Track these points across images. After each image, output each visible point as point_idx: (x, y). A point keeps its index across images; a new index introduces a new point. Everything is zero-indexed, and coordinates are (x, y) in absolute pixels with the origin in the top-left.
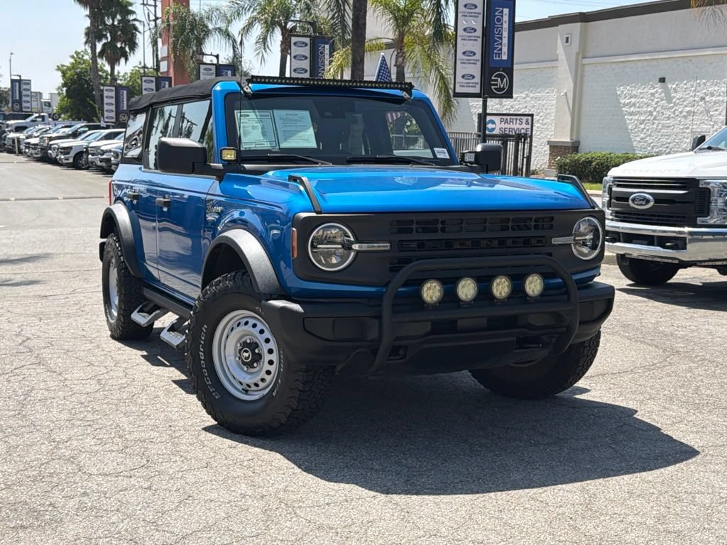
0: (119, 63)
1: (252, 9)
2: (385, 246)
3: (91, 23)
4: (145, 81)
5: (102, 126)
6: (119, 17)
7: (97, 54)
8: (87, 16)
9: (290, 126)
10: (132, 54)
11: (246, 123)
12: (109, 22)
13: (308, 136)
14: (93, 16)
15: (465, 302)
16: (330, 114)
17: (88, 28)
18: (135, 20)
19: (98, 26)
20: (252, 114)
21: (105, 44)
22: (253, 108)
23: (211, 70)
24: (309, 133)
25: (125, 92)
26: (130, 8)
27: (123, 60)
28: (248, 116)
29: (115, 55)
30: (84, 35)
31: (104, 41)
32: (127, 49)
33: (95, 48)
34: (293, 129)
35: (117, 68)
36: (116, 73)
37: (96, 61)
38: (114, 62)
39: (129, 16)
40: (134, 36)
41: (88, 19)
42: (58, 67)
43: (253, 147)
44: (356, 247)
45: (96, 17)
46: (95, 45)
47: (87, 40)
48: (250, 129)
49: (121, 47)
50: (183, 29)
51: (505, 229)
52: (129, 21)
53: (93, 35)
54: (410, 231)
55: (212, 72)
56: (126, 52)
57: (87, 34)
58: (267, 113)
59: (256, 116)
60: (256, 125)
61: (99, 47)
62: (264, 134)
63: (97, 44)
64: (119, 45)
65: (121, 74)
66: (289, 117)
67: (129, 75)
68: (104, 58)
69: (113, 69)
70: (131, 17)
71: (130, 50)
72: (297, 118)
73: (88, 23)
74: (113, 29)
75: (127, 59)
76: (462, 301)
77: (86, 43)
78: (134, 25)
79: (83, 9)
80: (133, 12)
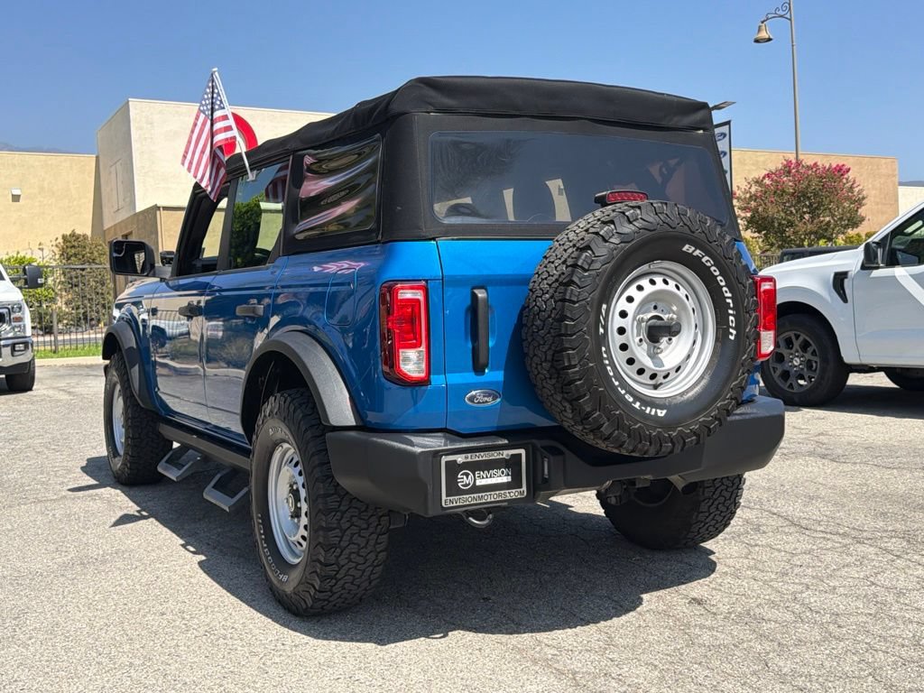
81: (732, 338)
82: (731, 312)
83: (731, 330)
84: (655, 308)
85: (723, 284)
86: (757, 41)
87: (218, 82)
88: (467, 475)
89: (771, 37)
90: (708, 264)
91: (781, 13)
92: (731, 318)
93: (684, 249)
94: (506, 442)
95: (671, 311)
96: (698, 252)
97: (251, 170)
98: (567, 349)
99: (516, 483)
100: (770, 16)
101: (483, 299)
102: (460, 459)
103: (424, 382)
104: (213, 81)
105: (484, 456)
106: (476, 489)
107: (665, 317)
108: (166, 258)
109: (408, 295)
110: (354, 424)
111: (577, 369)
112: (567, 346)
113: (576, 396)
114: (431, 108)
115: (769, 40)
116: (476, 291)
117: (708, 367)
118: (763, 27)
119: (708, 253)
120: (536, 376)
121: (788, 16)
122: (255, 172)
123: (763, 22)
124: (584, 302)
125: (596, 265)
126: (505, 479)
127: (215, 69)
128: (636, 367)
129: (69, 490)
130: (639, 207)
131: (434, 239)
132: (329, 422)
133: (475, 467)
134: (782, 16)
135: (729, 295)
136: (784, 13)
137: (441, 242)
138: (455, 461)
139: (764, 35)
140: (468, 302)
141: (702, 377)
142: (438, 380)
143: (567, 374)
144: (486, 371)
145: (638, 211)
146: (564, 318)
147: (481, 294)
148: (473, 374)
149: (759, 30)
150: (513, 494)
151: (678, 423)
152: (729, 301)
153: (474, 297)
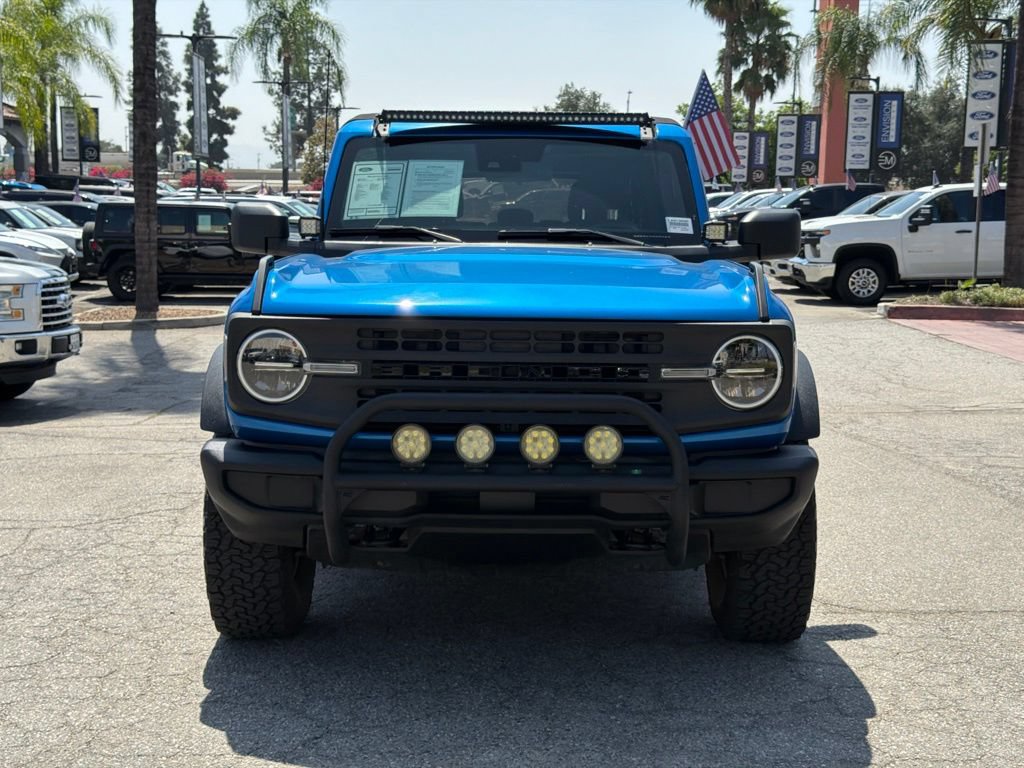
0: (762, 98)
1: (931, 7)
2: (350, 368)
3: (727, 43)
4: (782, 122)
5: (714, 188)
6: (766, 32)
7: (732, 87)
8: (722, 33)
9: (426, 184)
10: (780, 84)
11: (364, 180)
12: (753, 39)
13: (449, 199)
14: (731, 34)
15: (473, 464)
16: (496, 165)
17: (722, 51)
18: (789, 34)
19: (737, 47)
20: (376, 167)
21: (745, 72)
22: (380, 158)
23: (866, 101)
24: (450, 195)
25: (763, 139)
26: (783, 18)
27: (768, 93)
28: (370, 169)
29: (756, 87)
30: (717, 62)
31: (743, 68)
32: (775, 77)
33: (730, 79)
34: (431, 188)
35: (758, 106)
36: (757, 112)
37: (731, 96)
38: (754, 96)
39: (780, 30)
40: (785, 57)
41: (723, 37)
42: (680, 107)
43: (362, 215)
44: (307, 366)
45: (734, 34)
46: (731, 75)
47: (721, 67)
48: (366, 189)
49: (767, 76)
50: (837, 42)
51: (567, 349)
52: (780, 37)
53: (729, 60)
54: (392, 346)
55: (868, 103)
56: (774, 81)
57: (721, 60)
58: (399, 165)
59: (382, 169)
60: (376, 182)
61: (736, 77)
62: (384, 196)
63: (733, 72)
64: (764, 73)
65: (765, 114)
66: (431, 170)
67: (776, 114)
68: (742, 92)
69: (752, 106)
70: (784, 31)
71: (779, 77)
72: (442, 172)
73: (722, 43)
74: (757, 49)
75: (773, 92)
76: (468, 463)
77: (718, 72)
78: (786, 42)
79: (717, 24)
80: (787, 24)
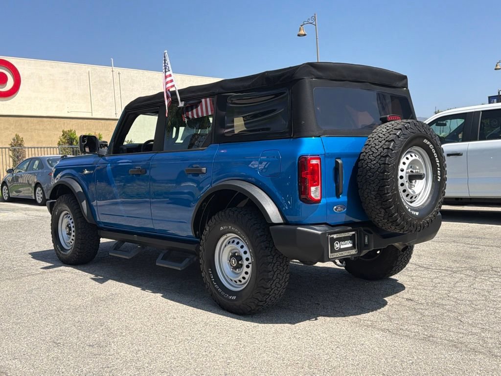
81: (439, 180)
82: (438, 169)
83: (439, 177)
84: (411, 167)
85: (436, 157)
86: (299, 35)
87: (167, 58)
88: (337, 243)
89: (306, 34)
90: (431, 148)
91: (311, 21)
92: (439, 172)
93: (424, 141)
94: (351, 228)
95: (416, 169)
96: (428, 143)
97: (181, 101)
98: (386, 185)
99: (354, 247)
100: (305, 23)
101: (341, 164)
102: (335, 236)
103: (318, 201)
104: (165, 57)
105: (343, 235)
106: (341, 250)
107: (414, 171)
108: (102, 145)
109: (314, 162)
110: (283, 222)
111: (390, 194)
112: (387, 184)
113: (389, 206)
114: (313, 77)
115: (305, 35)
116: (337, 160)
117: (430, 194)
118: (302, 29)
119: (432, 144)
120: (366, 198)
121: (314, 23)
122: (183, 102)
123: (301, 26)
124: (392, 165)
125: (396, 148)
126: (350, 245)
127: (166, 51)
128: (406, 193)
129: (41, 268)
130: (409, 123)
131: (319, 136)
132: (271, 221)
133: (340, 240)
134: (311, 23)
135: (438, 161)
136: (312, 21)
137: (323, 137)
138: (333, 237)
139: (302, 32)
140: (334, 165)
141: (428, 198)
142: (323, 201)
143: (386, 196)
144: (341, 196)
145: (409, 124)
146: (385, 171)
147: (340, 161)
148: (336, 198)
149: (300, 30)
150: (354, 252)
151: (423, 218)
152: (438, 164)
153: (337, 163)
